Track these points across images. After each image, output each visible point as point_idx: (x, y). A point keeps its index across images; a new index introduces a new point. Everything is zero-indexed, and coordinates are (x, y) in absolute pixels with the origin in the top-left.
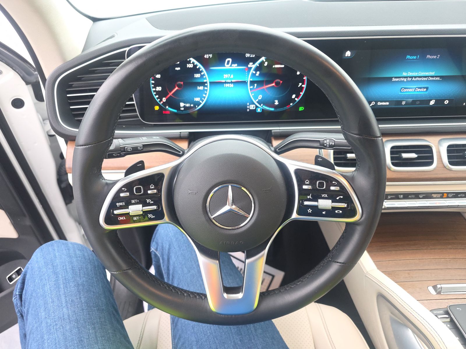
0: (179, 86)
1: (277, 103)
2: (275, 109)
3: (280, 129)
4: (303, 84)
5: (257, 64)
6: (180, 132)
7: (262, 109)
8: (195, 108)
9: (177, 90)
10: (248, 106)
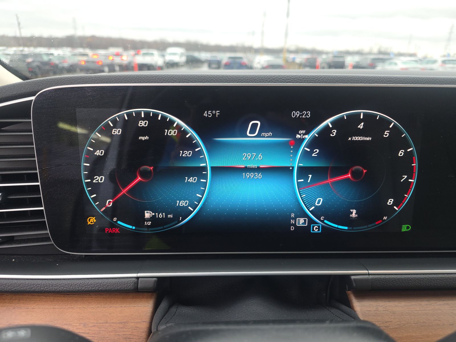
0: (145, 174)
1: (354, 214)
2: (351, 228)
3: (369, 274)
4: (411, 177)
5: (314, 132)
6: (138, 278)
7: (322, 226)
8: (176, 222)
9: (140, 182)
10: (293, 219)
